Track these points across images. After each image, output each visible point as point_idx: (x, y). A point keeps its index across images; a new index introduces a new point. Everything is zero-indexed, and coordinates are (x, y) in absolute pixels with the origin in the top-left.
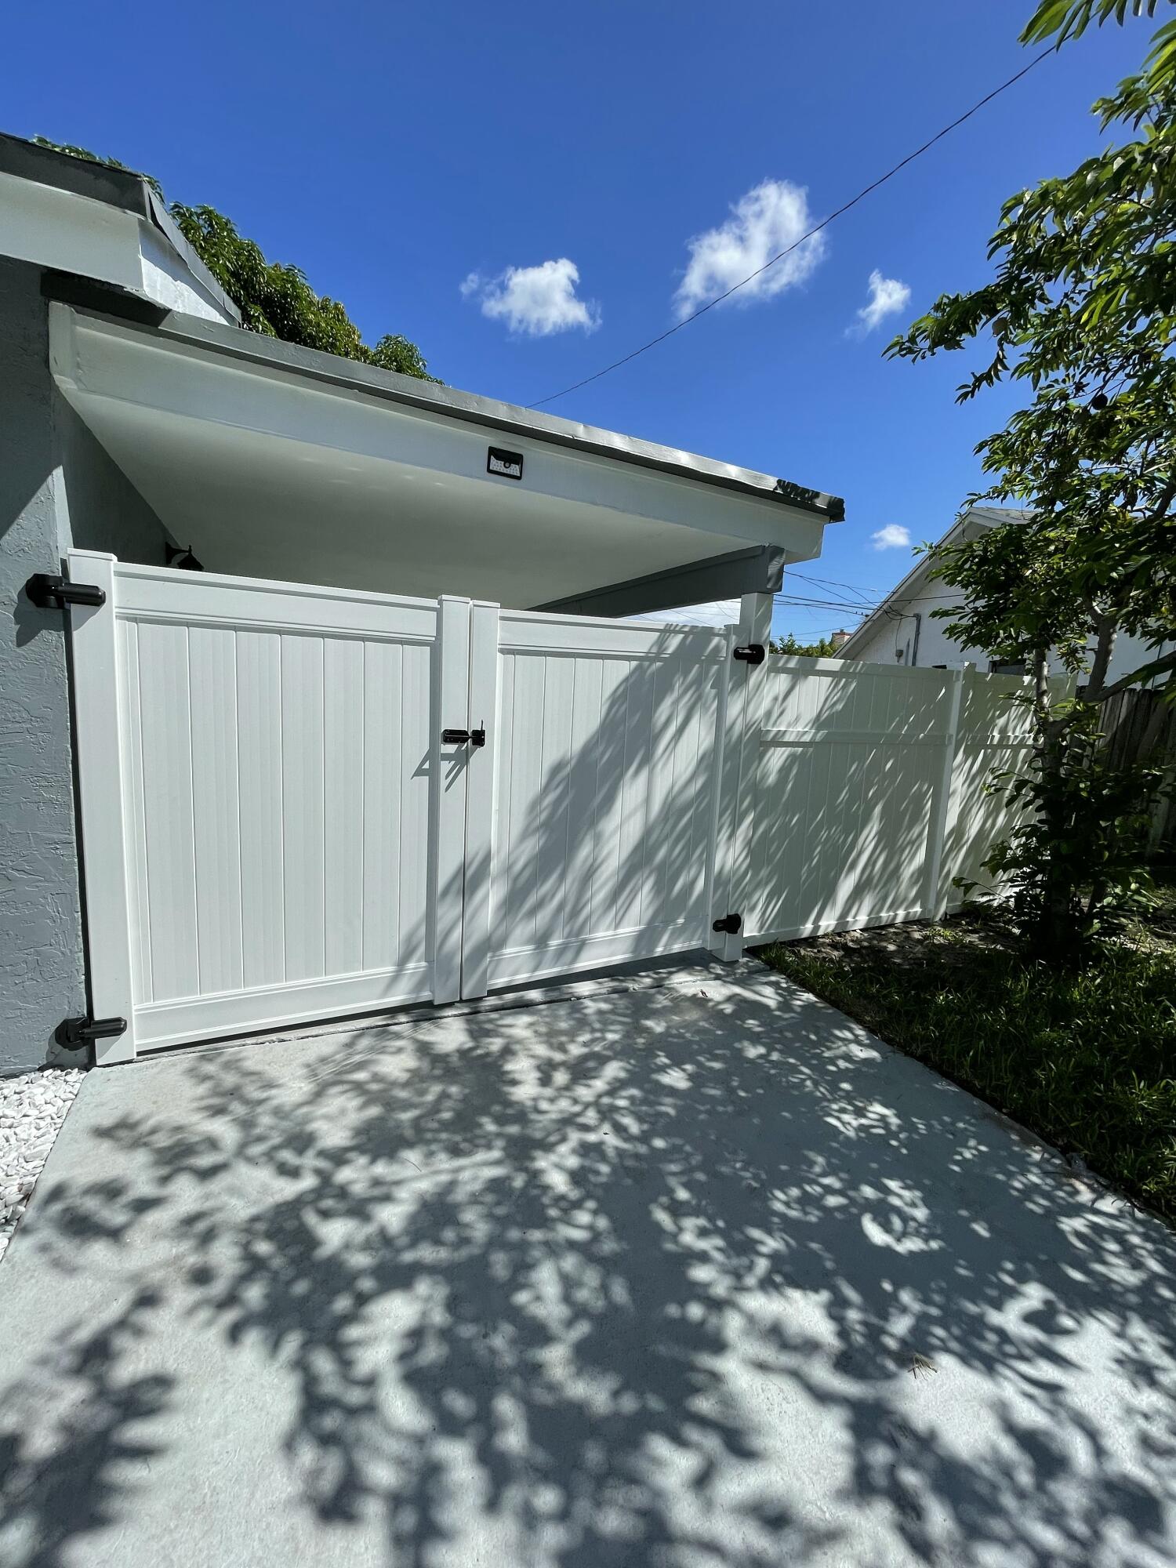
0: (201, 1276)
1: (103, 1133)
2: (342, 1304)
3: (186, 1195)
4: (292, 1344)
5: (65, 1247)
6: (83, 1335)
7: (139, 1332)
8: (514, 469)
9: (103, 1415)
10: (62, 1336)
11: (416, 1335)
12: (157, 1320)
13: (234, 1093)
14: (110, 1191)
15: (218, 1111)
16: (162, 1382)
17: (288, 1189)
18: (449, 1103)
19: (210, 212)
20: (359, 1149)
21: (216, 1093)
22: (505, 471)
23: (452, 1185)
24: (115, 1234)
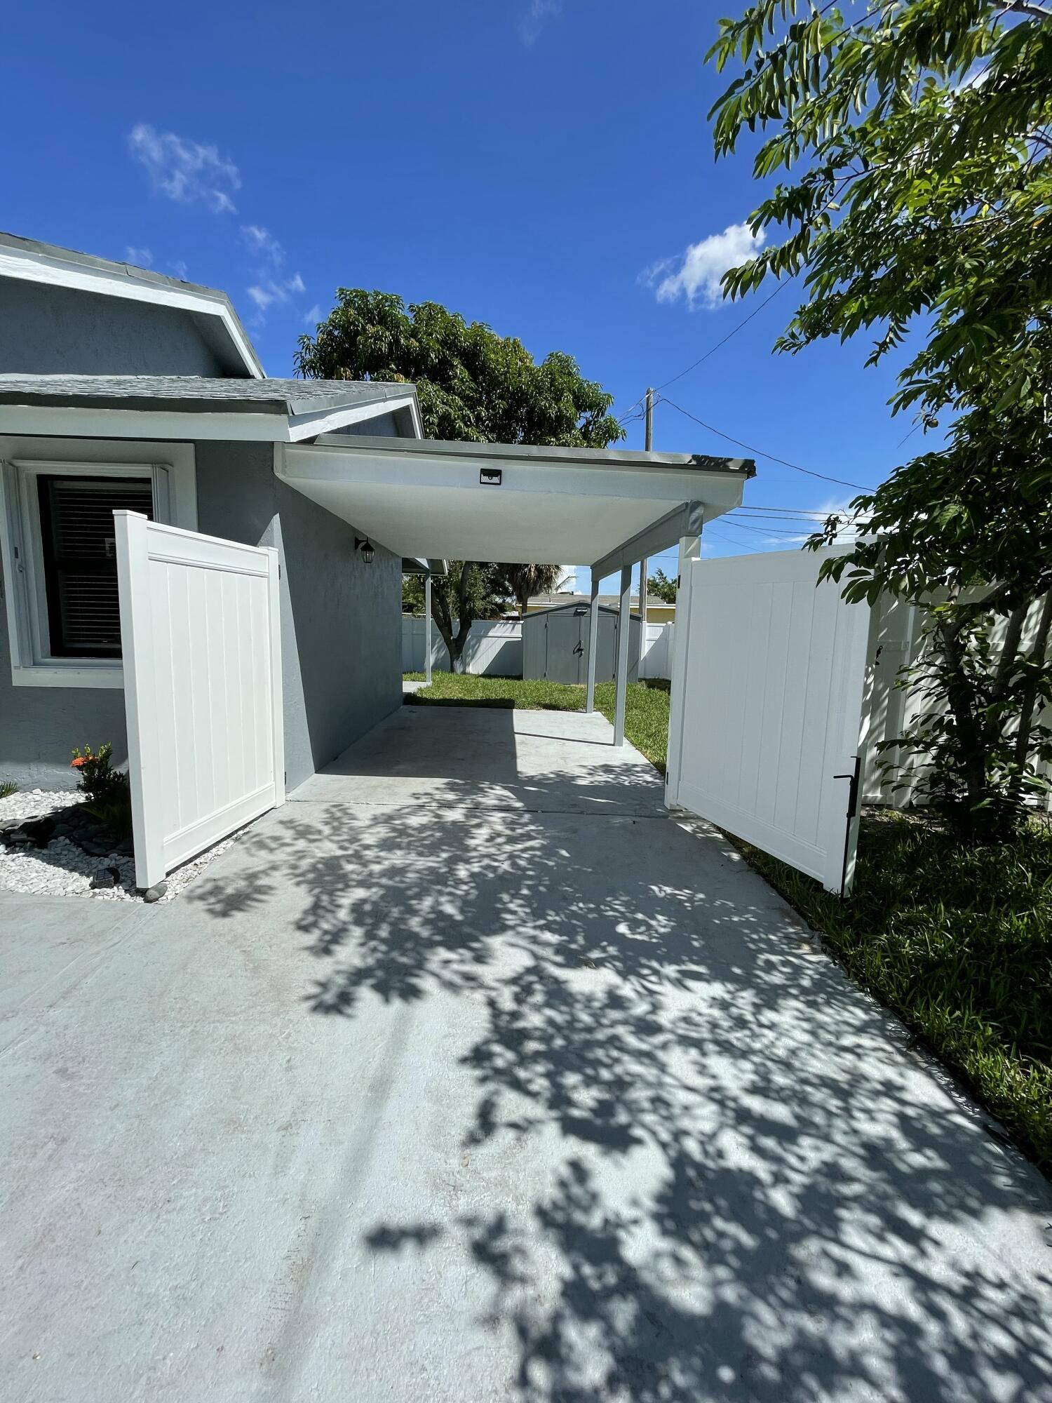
0: (294, 867)
1: (281, 822)
2: (340, 886)
3: (301, 844)
4: (317, 891)
5: (253, 850)
6: (250, 871)
7: (267, 875)
8: (496, 480)
9: (249, 890)
10: (243, 870)
11: (364, 901)
12: (275, 873)
13: (338, 819)
14: (276, 839)
15: (327, 823)
16: (271, 888)
17: (340, 853)
18: (432, 839)
19: (430, 305)
20: (377, 846)
21: (330, 818)
22: (490, 481)
23: (410, 865)
24: (271, 850)
